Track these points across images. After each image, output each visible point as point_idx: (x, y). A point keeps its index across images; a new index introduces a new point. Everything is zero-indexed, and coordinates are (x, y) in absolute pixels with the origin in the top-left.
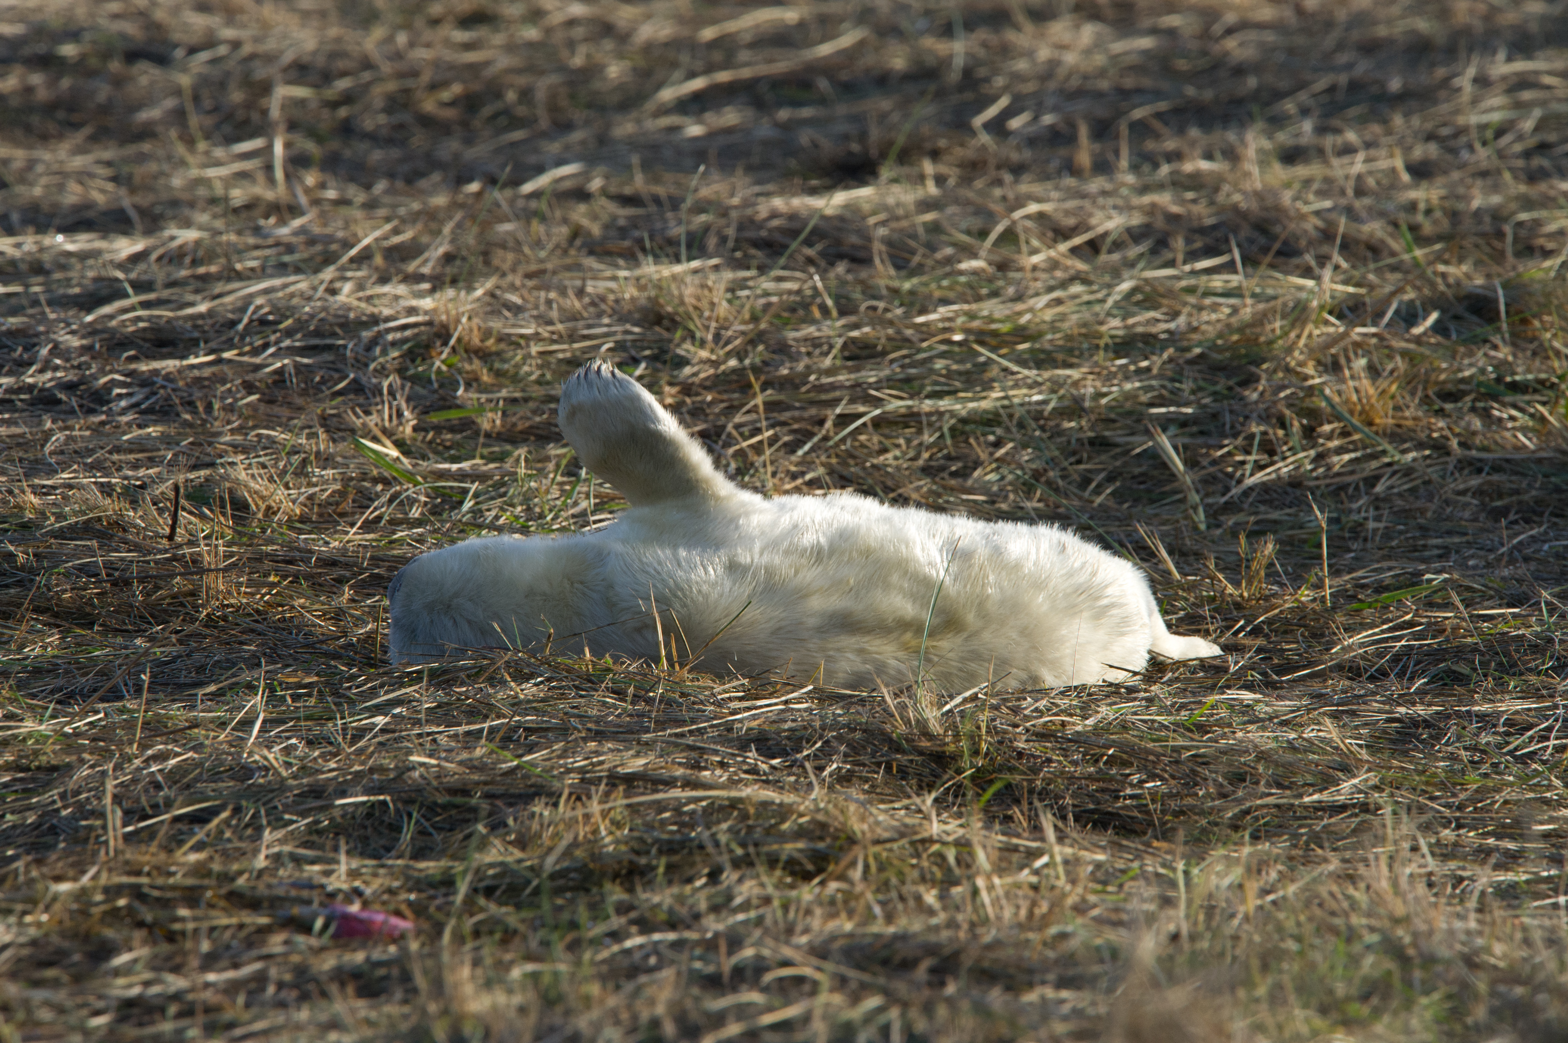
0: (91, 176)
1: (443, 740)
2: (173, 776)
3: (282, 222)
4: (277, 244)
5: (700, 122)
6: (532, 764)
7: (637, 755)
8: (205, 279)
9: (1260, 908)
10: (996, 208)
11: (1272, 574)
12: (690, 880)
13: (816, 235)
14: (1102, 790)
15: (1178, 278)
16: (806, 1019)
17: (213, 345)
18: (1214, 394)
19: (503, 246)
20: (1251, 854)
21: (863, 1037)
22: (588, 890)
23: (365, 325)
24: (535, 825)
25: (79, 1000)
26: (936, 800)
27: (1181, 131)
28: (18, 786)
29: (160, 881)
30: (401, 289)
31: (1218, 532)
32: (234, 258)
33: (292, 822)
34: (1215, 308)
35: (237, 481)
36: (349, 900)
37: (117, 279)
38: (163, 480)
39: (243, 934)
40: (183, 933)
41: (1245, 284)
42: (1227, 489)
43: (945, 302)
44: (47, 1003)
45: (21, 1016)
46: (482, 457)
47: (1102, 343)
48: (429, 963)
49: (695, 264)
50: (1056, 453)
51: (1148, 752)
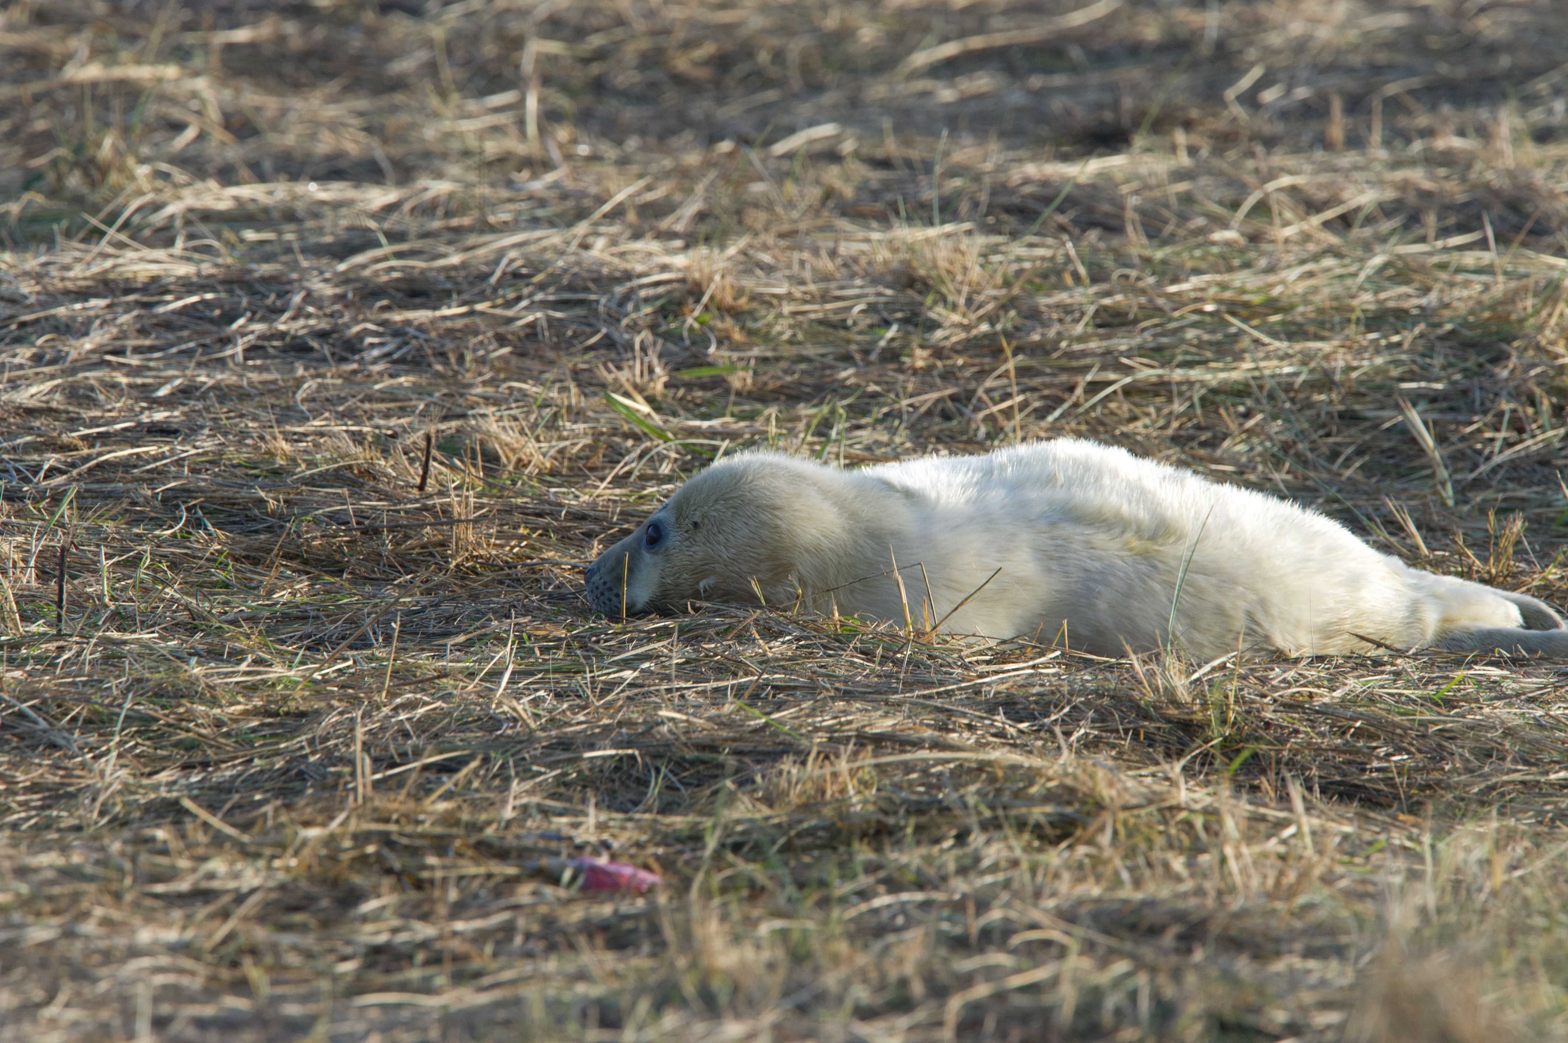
0: (345, 125)
1: (690, 695)
2: (422, 726)
3: (535, 176)
4: (531, 198)
5: (952, 87)
6: (781, 722)
7: (886, 715)
8: (458, 231)
9: (1507, 883)
10: (1250, 179)
11: (1519, 553)
12: (937, 841)
13: (1070, 202)
14: (1349, 763)
15: (1431, 254)
16: (1054, 982)
17: (466, 297)
18: (1465, 370)
19: (756, 205)
20: (1498, 831)
21: (1111, 1002)
22: (834, 849)
23: (619, 281)
24: (783, 784)
25: (327, 945)
26: (1184, 769)
27: (1433, 107)
28: (267, 731)
29: (409, 829)
30: (654, 246)
31: (1466, 508)
32: (487, 210)
33: (540, 774)
34: (1466, 284)
35: (488, 433)
36: (596, 853)
37: (369, 230)
38: (414, 430)
39: (491, 883)
40: (432, 882)
41: (1497, 262)
42: (1476, 466)
43: (1197, 271)
44: (295, 948)
45: (269, 959)
46: (733, 415)
47: (1354, 317)
48: (679, 917)
49: (948, 228)
50: (1306, 425)
51: (1396, 725)
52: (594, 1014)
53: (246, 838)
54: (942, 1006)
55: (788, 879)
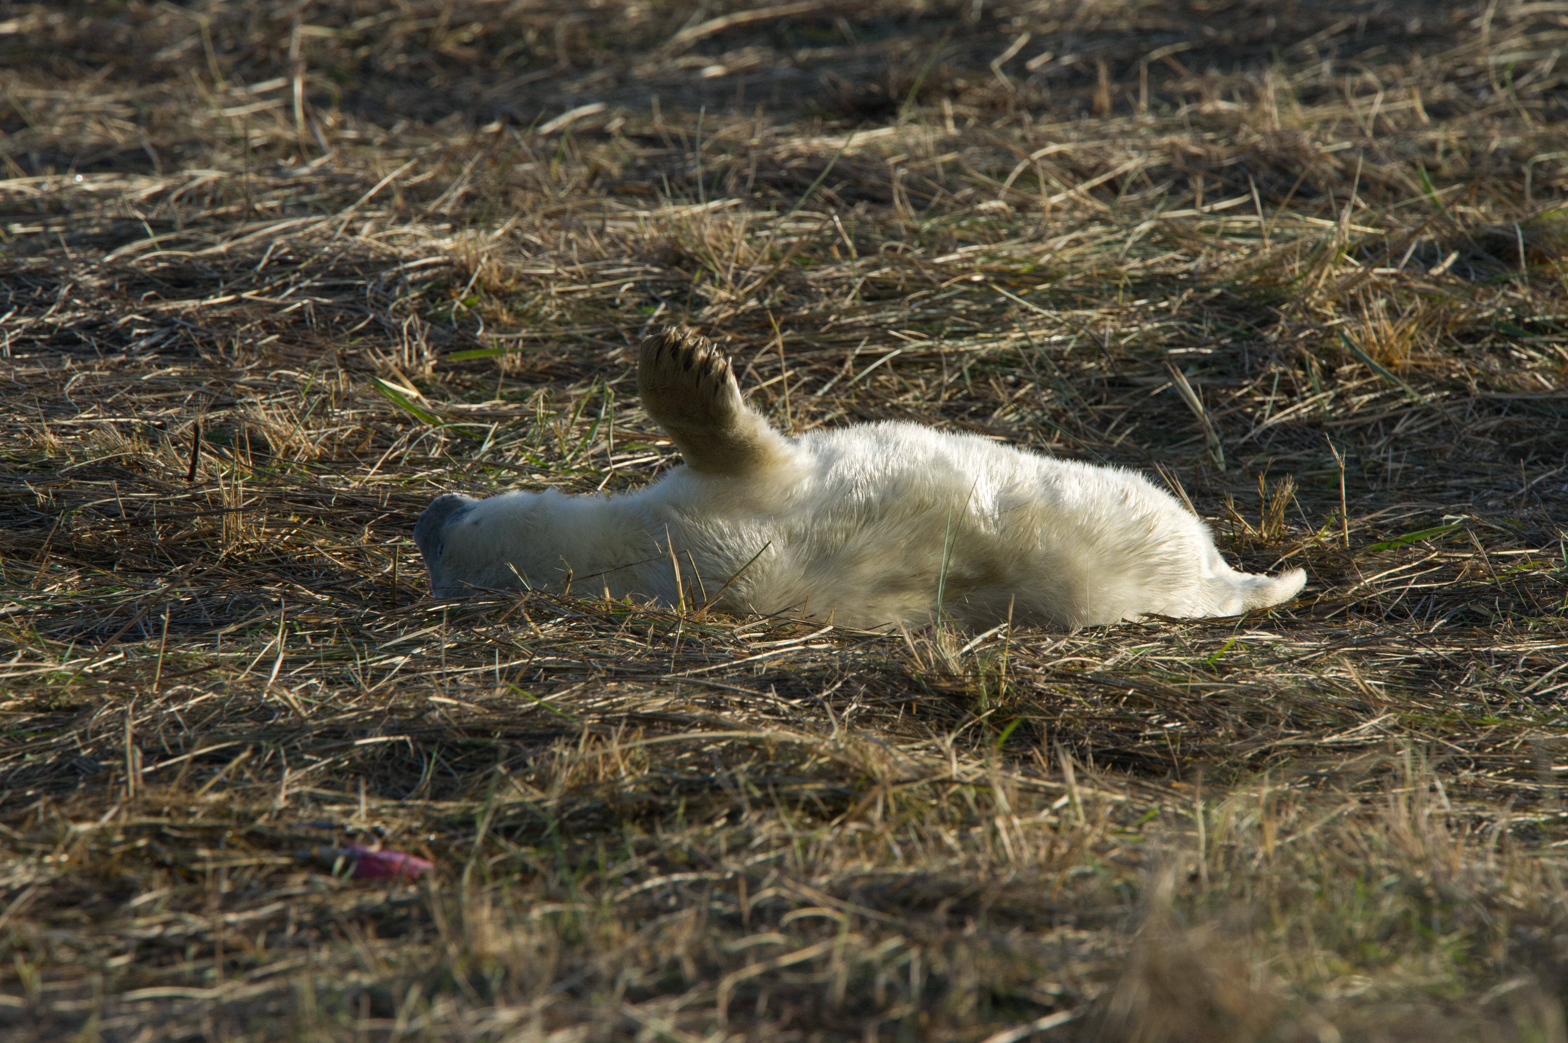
0: (111, 115)
1: (463, 680)
2: (193, 716)
3: (302, 162)
4: (297, 184)
5: (720, 63)
6: (552, 703)
7: (657, 696)
8: (225, 218)
9: (1280, 849)
10: (1016, 148)
11: (1291, 515)
12: (710, 821)
13: (836, 175)
14: (1122, 731)
15: (1198, 219)
16: (826, 959)
17: (232, 285)
18: (1234, 334)
19: (523, 186)
20: (1270, 795)
21: (882, 979)
22: (607, 831)
23: (385, 265)
24: (555, 765)
25: (99, 940)
26: (956, 741)
27: (1200, 72)
28: (38, 727)
29: (180, 822)
30: (421, 229)
31: (1238, 472)
32: (254, 197)
33: (312, 762)
34: (1234, 248)
35: (257, 421)
36: (368, 840)
37: (137, 219)
38: (182, 421)
39: (263, 874)
40: (203, 874)
41: (1264, 225)
42: (1247, 430)
43: (965, 242)
44: (67, 944)
45: (40, 956)
46: (502, 397)
47: (1121, 284)
48: (449, 903)
49: (714, 204)
50: (1076, 394)
51: (1168, 692)
52: (365, 1002)
53: (18, 835)
54: (714, 988)
55: (560, 862)
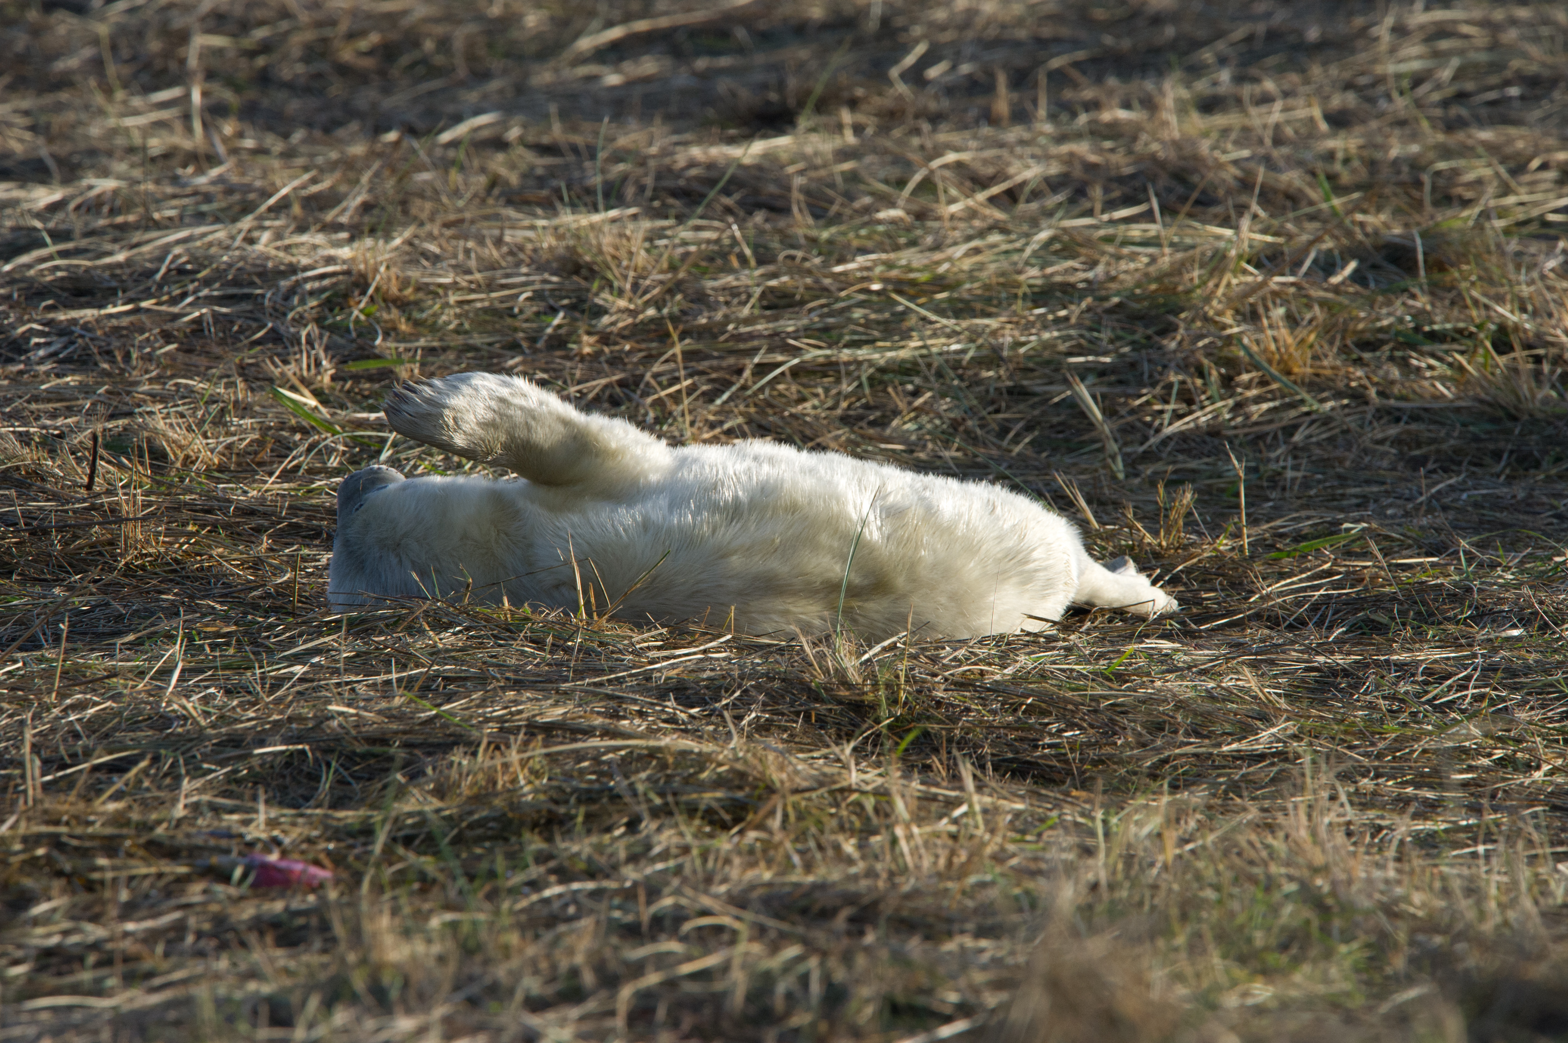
0: (9, 125)
1: (361, 689)
2: (92, 726)
3: (200, 171)
4: (195, 193)
5: (618, 71)
6: (451, 713)
7: (556, 704)
8: (123, 228)
9: (1179, 857)
10: (914, 157)
11: (1190, 524)
12: (609, 829)
13: (734, 184)
14: (1021, 740)
15: (1096, 227)
16: (725, 968)
17: (131, 294)
18: (1132, 343)
19: (422, 195)
20: (1169, 804)
21: (781, 987)
22: (506, 840)
23: (283, 274)
24: (454, 774)
26: (855, 749)
27: (1099, 80)
29: (79, 831)
30: (319, 239)
31: (1137, 481)
32: (152, 207)
33: (211, 771)
34: (1133, 257)
35: (155, 430)
36: (267, 850)
37: (35, 229)
38: (81, 430)
39: (162, 883)
40: (102, 883)
41: (1163, 233)
42: (1146, 438)
43: (863, 251)
47: (1020, 292)
48: (348, 912)
49: (613, 213)
50: (975, 402)
51: (1067, 701)
52: (264, 1011)
54: (613, 997)
55: (459, 871)
